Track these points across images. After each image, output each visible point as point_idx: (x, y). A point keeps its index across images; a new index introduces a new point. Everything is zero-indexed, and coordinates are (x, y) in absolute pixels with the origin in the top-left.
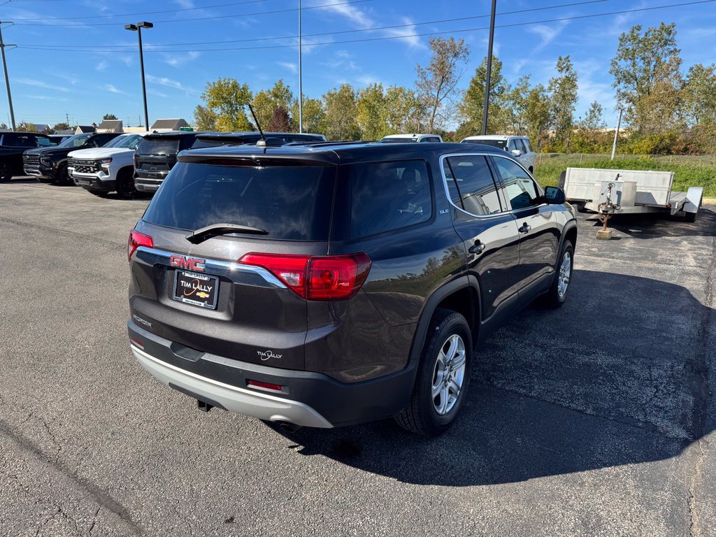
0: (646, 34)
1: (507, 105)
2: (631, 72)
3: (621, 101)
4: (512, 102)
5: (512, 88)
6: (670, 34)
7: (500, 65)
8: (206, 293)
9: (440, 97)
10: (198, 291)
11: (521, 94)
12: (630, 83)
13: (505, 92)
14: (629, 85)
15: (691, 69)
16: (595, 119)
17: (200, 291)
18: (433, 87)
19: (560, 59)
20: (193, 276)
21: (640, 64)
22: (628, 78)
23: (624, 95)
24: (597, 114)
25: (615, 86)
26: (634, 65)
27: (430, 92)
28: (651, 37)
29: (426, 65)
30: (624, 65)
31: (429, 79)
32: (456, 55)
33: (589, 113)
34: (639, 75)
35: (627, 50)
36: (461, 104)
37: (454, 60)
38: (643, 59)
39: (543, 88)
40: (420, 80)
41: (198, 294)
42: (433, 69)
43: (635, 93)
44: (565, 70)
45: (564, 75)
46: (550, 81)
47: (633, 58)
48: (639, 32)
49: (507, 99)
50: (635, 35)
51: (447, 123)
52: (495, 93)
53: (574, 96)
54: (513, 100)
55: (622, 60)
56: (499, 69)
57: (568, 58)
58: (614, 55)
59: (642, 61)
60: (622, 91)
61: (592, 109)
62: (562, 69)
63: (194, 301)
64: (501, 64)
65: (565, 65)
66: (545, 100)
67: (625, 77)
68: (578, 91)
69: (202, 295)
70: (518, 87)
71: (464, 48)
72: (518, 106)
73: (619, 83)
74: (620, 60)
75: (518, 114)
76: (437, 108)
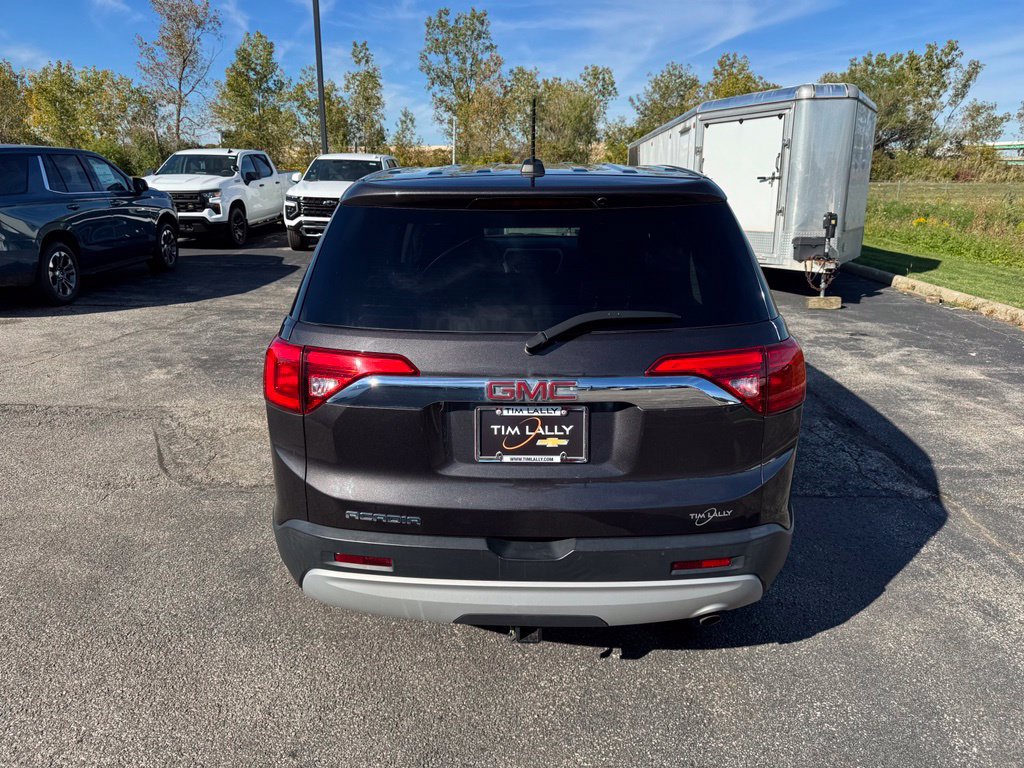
0: (456, 21)
1: (289, 107)
2: (445, 70)
3: (439, 110)
4: (296, 104)
5: (294, 84)
6: (483, 24)
7: (271, 47)
8: (560, 437)
9: (185, 89)
10: (540, 437)
11: (308, 93)
12: (446, 85)
13: (285, 89)
14: (445, 89)
15: (511, 71)
16: (408, 133)
17: (545, 437)
18: (169, 74)
19: (355, 45)
20: (525, 413)
21: (455, 61)
22: (442, 78)
23: (442, 101)
24: (410, 126)
25: (429, 88)
26: (447, 61)
27: (165, 81)
28: (462, 25)
29: (153, 36)
30: (436, 60)
31: (160, 60)
32: (199, 25)
33: (399, 123)
34: (456, 75)
35: (437, 40)
36: (216, 103)
37: (199, 32)
38: (457, 54)
39: (334, 86)
40: (144, 61)
41: (540, 443)
42: (165, 43)
43: (454, 100)
44: (364, 61)
45: (362, 68)
46: (345, 77)
47: (445, 53)
48: (448, 18)
49: (289, 100)
50: (443, 21)
51: (203, 132)
52: (270, 89)
53: (379, 98)
54: (297, 100)
55: (433, 53)
56: (272, 52)
57: (365, 44)
58: (423, 46)
59: (456, 57)
60: (439, 95)
61: (403, 118)
62: (360, 61)
63: (532, 457)
64: (271, 45)
65: (362, 54)
66: (339, 102)
67: (438, 77)
68: (383, 92)
69: (551, 443)
70: (301, 82)
71: (212, 15)
72: (306, 111)
73: (433, 84)
74: (430, 53)
75: (307, 123)
76: (183, 108)
